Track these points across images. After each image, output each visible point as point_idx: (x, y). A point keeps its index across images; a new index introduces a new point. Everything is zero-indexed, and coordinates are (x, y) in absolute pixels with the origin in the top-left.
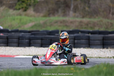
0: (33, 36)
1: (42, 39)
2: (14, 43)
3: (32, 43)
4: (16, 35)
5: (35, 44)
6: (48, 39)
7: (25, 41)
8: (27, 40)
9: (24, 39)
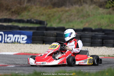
0: (106, 36)
2: (86, 42)
3: (104, 43)
4: (88, 34)
5: (107, 44)
7: (97, 40)
8: (99, 40)
9: (97, 39)
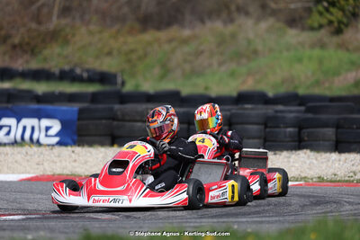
1: (338, 126)
2: (249, 138)
3: (306, 139)
4: (255, 112)
6: (355, 126)
7: (283, 130)
8: (290, 130)
9: (282, 125)
